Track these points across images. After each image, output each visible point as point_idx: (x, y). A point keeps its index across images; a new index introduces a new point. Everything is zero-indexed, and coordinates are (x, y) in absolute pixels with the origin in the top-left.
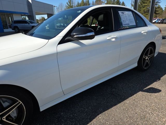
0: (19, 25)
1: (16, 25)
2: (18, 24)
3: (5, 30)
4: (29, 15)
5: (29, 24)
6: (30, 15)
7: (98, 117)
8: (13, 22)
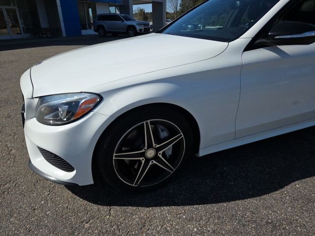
0: (106, 24)
1: (102, 23)
2: (105, 21)
3: (84, 32)
4: (121, 4)
5: (123, 21)
6: (123, 5)
7: (293, 184)
8: (97, 18)
